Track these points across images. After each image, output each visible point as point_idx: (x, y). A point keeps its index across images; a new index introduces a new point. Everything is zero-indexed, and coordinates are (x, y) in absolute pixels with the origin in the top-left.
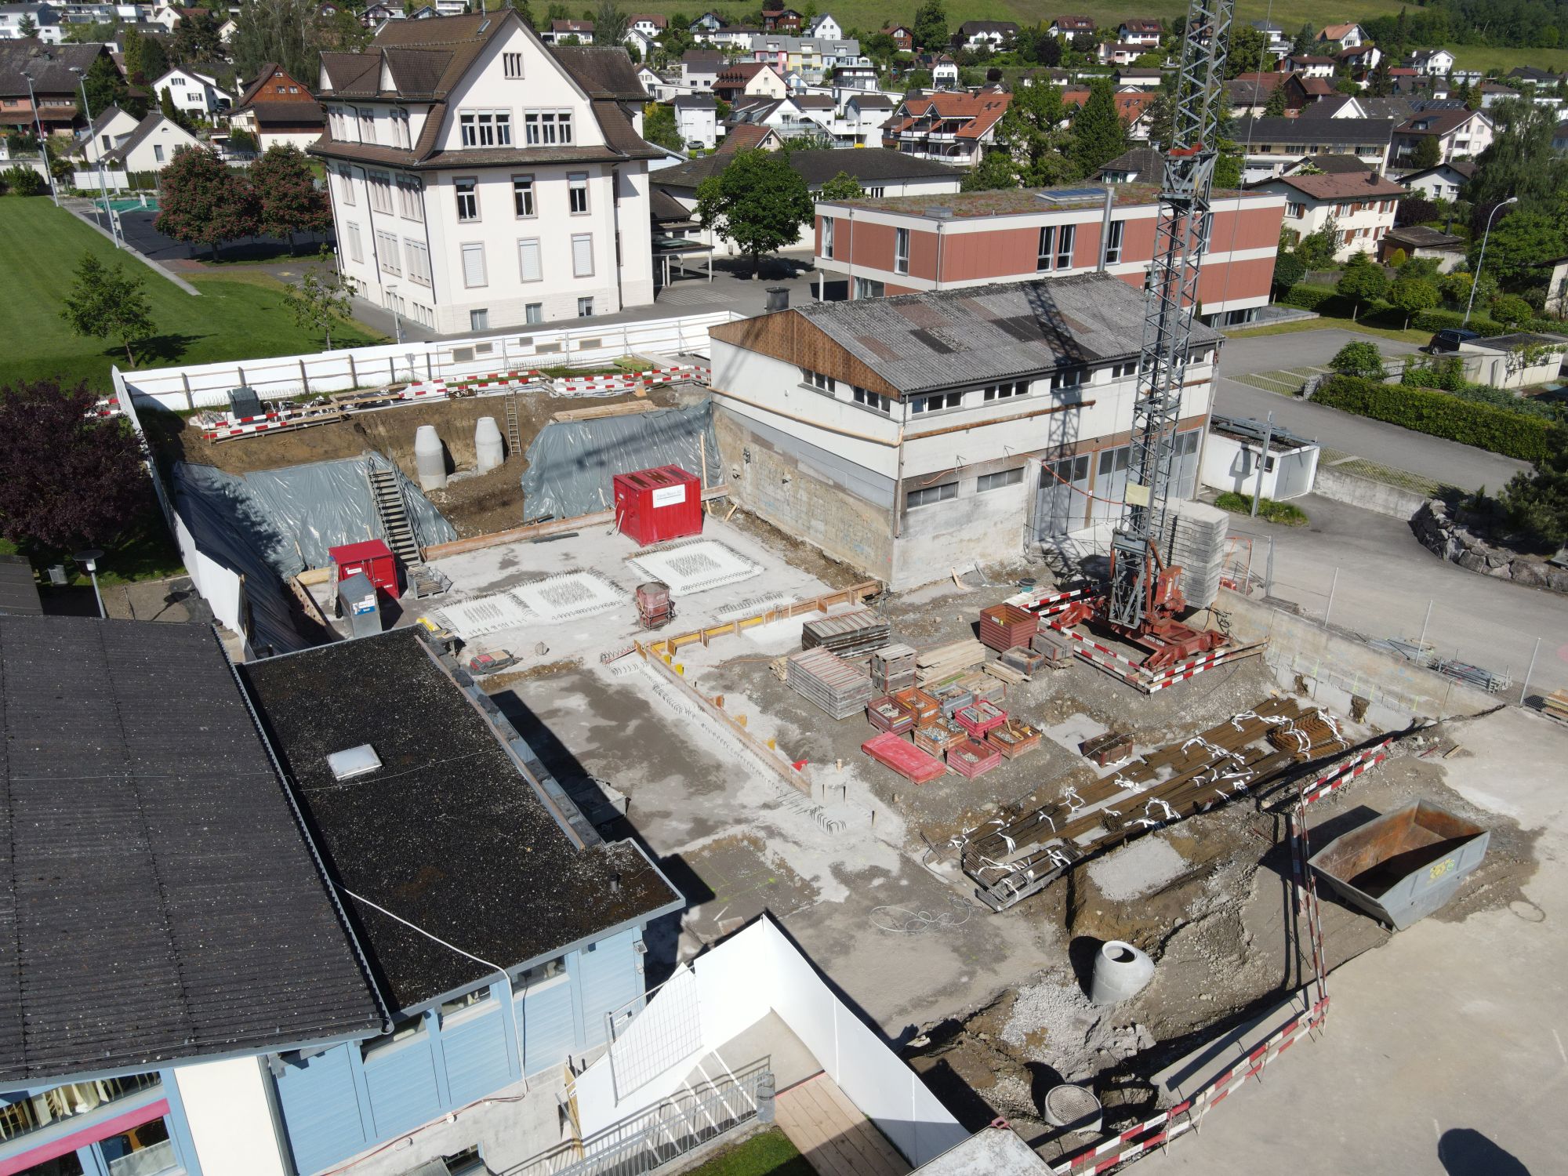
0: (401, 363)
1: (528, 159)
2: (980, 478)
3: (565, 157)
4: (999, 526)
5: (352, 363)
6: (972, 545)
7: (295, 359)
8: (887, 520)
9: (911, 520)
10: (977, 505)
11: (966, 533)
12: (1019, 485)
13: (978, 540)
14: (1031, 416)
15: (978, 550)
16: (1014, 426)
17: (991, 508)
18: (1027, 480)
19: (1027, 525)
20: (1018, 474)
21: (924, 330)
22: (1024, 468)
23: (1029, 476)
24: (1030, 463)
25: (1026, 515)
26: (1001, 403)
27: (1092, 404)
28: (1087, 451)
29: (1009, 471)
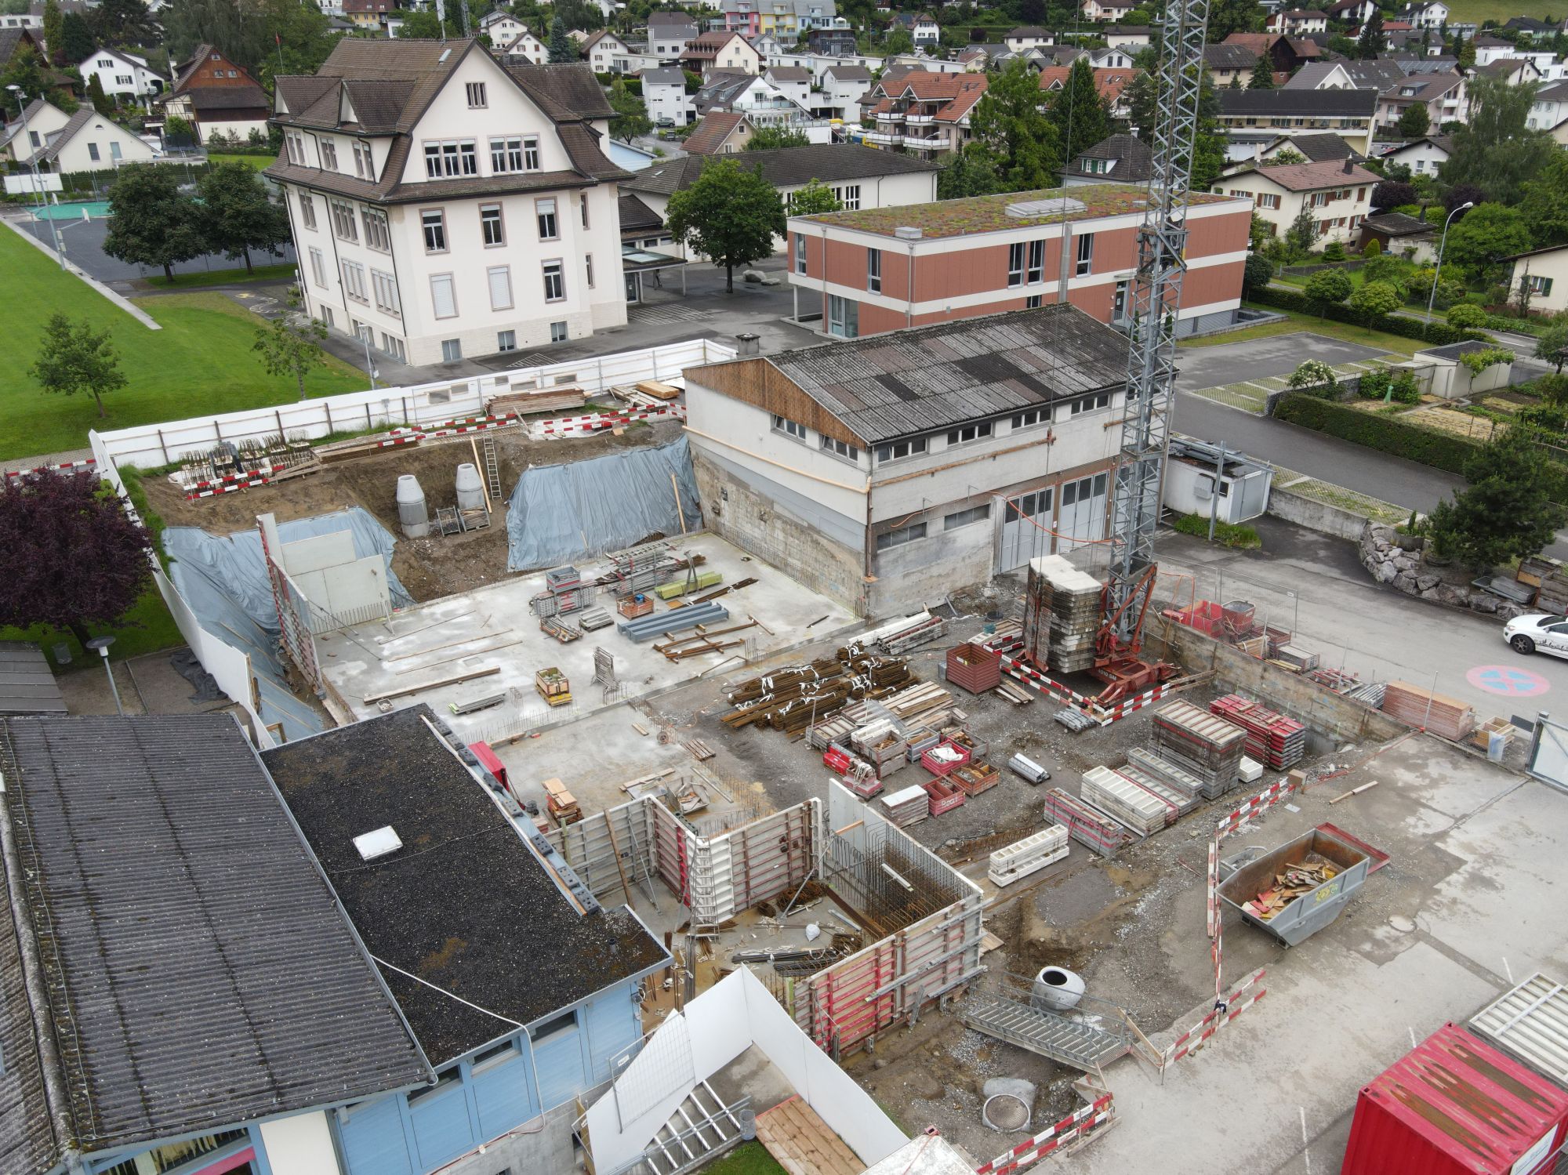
0: (377, 408)
1: (495, 188)
2: (947, 518)
3: (533, 183)
4: (968, 561)
5: (328, 411)
6: (941, 580)
7: (271, 410)
8: (858, 562)
9: (882, 561)
10: (943, 541)
11: (935, 571)
12: (985, 521)
13: (948, 575)
14: (994, 456)
15: (948, 585)
16: (977, 466)
17: (959, 544)
18: (992, 516)
19: (995, 557)
20: (984, 511)
21: (890, 375)
22: (989, 505)
23: (993, 511)
24: (993, 500)
25: (993, 549)
26: (963, 446)
27: (1053, 440)
28: (1050, 485)
29: (977, 508)
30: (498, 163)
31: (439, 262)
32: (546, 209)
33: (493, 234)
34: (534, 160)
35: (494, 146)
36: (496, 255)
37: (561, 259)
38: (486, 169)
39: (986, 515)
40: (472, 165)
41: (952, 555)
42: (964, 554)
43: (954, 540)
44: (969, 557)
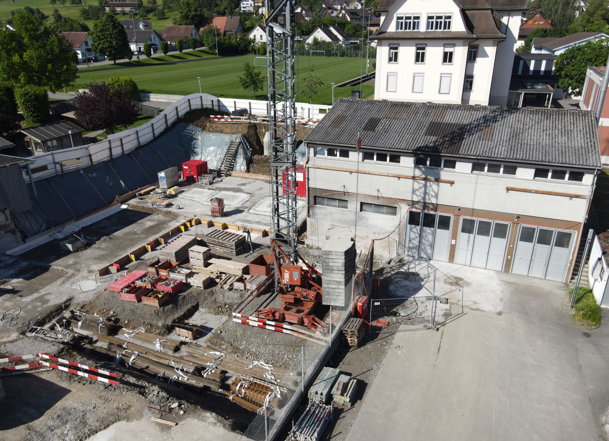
0: (299, 110)
1: (426, 37)
3: (445, 36)
9: (317, 211)
10: (360, 218)
14: (399, 177)
15: (363, 244)
16: (385, 180)
18: (398, 215)
19: (400, 243)
20: (392, 210)
21: (381, 119)
22: (396, 208)
23: (400, 214)
24: (400, 205)
25: (398, 236)
26: (376, 164)
27: (452, 183)
28: (449, 213)
29: (387, 206)
30: (429, 25)
31: (393, 67)
32: (448, 50)
33: (420, 58)
34: (448, 25)
35: (430, 18)
36: (420, 67)
37: (451, 74)
38: (423, 28)
39: (395, 214)
40: (416, 25)
41: (366, 227)
42: (375, 230)
43: (367, 220)
44: (379, 234)
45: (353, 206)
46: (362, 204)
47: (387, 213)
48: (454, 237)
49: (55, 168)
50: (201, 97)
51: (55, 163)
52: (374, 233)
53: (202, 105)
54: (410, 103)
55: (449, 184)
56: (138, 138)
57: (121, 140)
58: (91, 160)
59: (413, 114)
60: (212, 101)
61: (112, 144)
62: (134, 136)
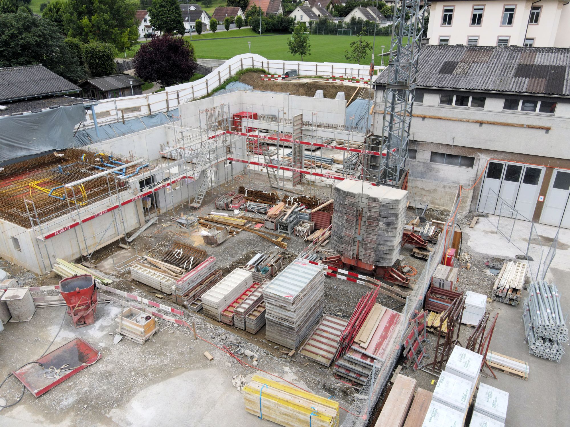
0: (348, 72)
2: (432, 153)
4: (447, 189)
5: (332, 68)
6: (424, 193)
7: (315, 63)
12: (470, 169)
13: (429, 192)
14: (481, 123)
15: (430, 198)
16: (464, 125)
17: (441, 174)
18: (475, 167)
19: (474, 198)
20: (469, 162)
21: (458, 62)
22: (474, 158)
23: (477, 165)
24: (478, 156)
25: (472, 191)
26: (454, 108)
27: (547, 129)
28: (540, 165)
29: (462, 157)
31: (446, 30)
33: (476, 20)
36: (475, 30)
39: (471, 165)
41: (435, 180)
42: (445, 184)
43: (438, 171)
44: (450, 188)
45: (424, 156)
46: (433, 154)
47: (461, 165)
48: (543, 192)
49: (117, 115)
50: (253, 57)
51: (117, 110)
52: (444, 187)
53: (253, 65)
54: (489, 47)
55: (544, 131)
56: (193, 93)
57: (178, 93)
58: (150, 110)
59: (496, 57)
60: (263, 63)
61: (169, 96)
62: (190, 90)
